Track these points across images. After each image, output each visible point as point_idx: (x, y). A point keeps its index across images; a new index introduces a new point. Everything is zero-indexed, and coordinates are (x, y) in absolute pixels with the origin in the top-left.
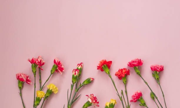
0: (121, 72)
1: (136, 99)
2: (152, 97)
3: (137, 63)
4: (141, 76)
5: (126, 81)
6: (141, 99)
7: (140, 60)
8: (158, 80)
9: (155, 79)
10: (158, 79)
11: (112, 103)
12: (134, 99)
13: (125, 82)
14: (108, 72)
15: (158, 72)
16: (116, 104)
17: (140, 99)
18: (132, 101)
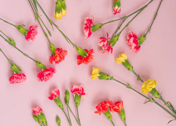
0: (62, 56)
1: (31, 29)
2: (12, 41)
3: (45, 75)
4: (35, 61)
5: (51, 47)
6: (25, 33)
7: (42, 81)
8: (11, 64)
9: (16, 65)
10: (13, 66)
11: (59, 13)
12: (33, 30)
13: (52, 45)
14: (78, 49)
15: (15, 73)
16: (54, 14)
17: (27, 32)
18: (36, 27)
